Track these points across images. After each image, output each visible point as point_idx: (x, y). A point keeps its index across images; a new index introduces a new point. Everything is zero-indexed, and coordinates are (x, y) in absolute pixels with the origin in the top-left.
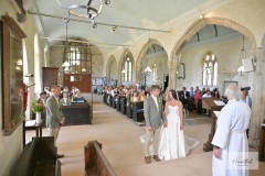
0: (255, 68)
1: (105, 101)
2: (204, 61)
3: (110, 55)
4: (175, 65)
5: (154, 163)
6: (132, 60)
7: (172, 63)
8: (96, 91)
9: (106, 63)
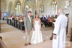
0: (70, 5)
1: (8, 23)
2: (52, 4)
3: (10, 1)
4: (39, 5)
5: (29, 46)
6: (20, 4)
7: (38, 4)
8: (3, 19)
9: (8, 5)
